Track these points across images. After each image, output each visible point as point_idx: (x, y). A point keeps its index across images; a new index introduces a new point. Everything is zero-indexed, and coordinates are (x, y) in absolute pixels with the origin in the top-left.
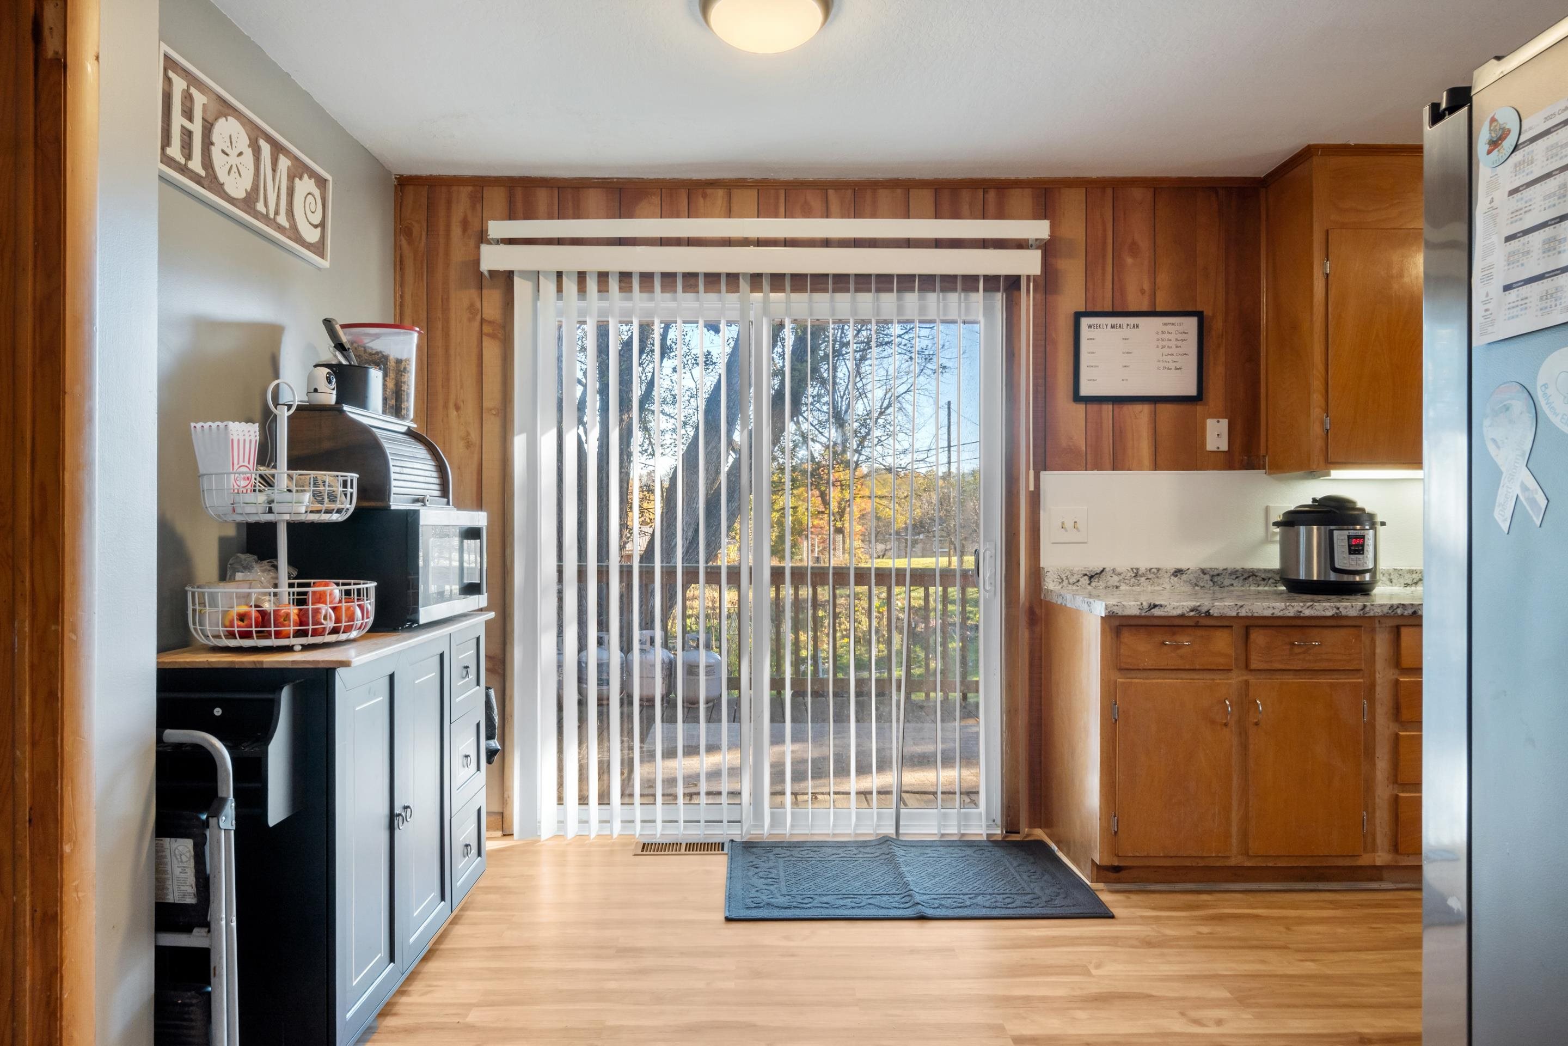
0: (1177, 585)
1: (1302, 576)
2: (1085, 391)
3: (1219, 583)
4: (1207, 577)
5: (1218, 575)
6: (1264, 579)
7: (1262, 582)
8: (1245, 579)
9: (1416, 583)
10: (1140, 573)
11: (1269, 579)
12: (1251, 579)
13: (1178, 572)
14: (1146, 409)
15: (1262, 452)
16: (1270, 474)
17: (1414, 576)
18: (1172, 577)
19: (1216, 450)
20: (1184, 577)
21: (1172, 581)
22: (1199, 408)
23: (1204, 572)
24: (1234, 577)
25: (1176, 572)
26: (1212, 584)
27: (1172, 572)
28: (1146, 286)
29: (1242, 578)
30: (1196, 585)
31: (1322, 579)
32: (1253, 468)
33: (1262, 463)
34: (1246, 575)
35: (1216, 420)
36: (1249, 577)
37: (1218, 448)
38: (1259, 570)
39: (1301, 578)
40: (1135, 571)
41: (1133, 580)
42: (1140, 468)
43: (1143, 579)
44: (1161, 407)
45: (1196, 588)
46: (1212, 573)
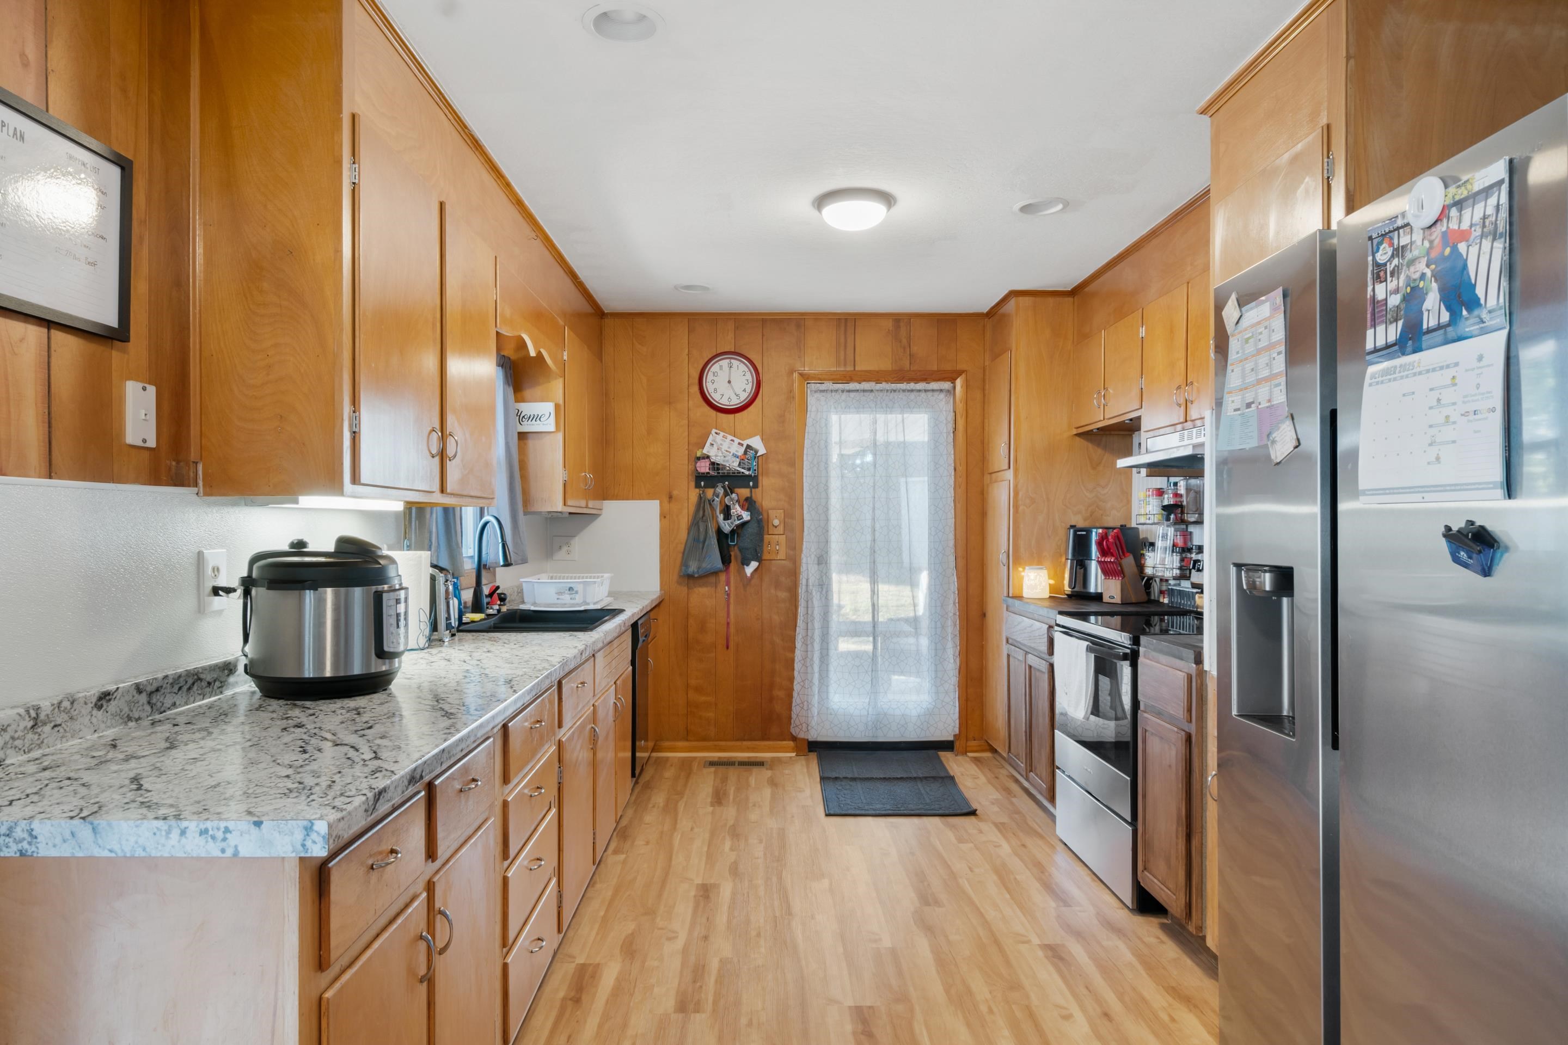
0: (103, 726)
1: (309, 672)
3: (159, 704)
4: (143, 698)
5: (157, 690)
6: (209, 683)
7: (208, 690)
8: (189, 689)
10: (42, 716)
11: (215, 681)
12: (195, 687)
13: (105, 697)
14: (34, 333)
15: (193, 455)
16: (206, 494)
18: (95, 712)
19: (141, 444)
20: (113, 706)
21: (94, 720)
22: (116, 356)
23: (139, 689)
24: (176, 687)
25: (100, 699)
26: (148, 708)
27: (94, 700)
28: (32, 52)
29: (185, 688)
30: (129, 719)
31: (342, 674)
32: (182, 484)
33: (192, 474)
34: (190, 681)
35: (140, 385)
36: (193, 684)
37: (144, 441)
38: (204, 669)
39: (307, 676)
40: (33, 714)
41: (30, 736)
42: (21, 470)
43: (47, 729)
44: (57, 335)
45: (131, 724)
46: (149, 689)
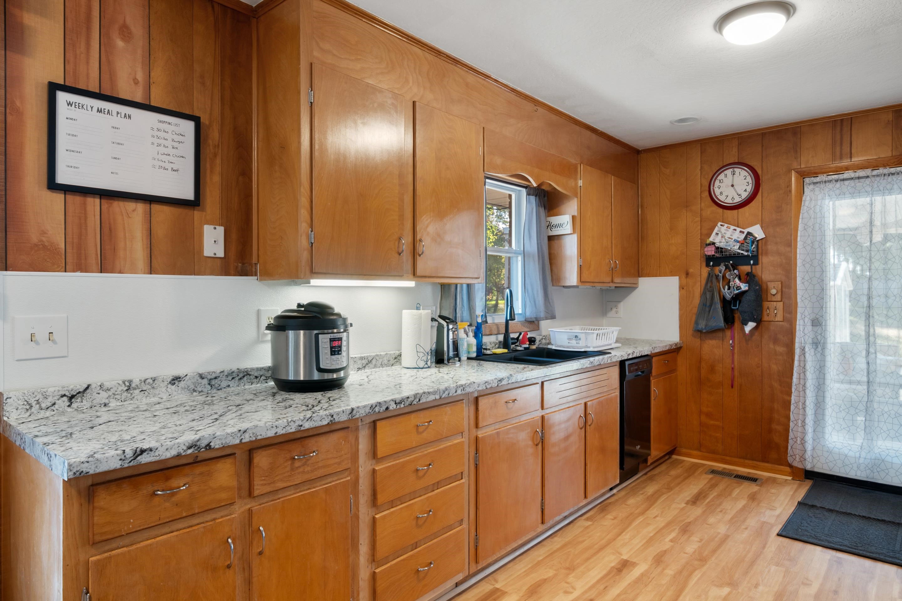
0: (175, 393)
1: (291, 377)
2: (62, 178)
3: (217, 385)
4: (205, 381)
5: (216, 378)
6: (256, 377)
7: (255, 380)
8: (241, 379)
9: (364, 367)
10: (133, 385)
11: (261, 376)
12: (245, 378)
13: (176, 380)
14: (140, 208)
15: (254, 260)
16: (261, 280)
17: (363, 361)
18: (170, 386)
19: (213, 256)
20: (182, 384)
21: (169, 390)
22: (197, 214)
23: (201, 377)
24: (230, 378)
25: (173, 380)
26: (209, 387)
27: (169, 380)
28: (140, 76)
29: (237, 378)
30: (194, 391)
31: (307, 379)
32: (246, 275)
33: (254, 270)
34: (241, 375)
35: (212, 227)
36: (244, 377)
37: (215, 254)
38: (252, 369)
40: (127, 384)
41: (125, 394)
42: (133, 270)
43: (137, 392)
44: (156, 207)
45: (195, 394)
46: (209, 377)
